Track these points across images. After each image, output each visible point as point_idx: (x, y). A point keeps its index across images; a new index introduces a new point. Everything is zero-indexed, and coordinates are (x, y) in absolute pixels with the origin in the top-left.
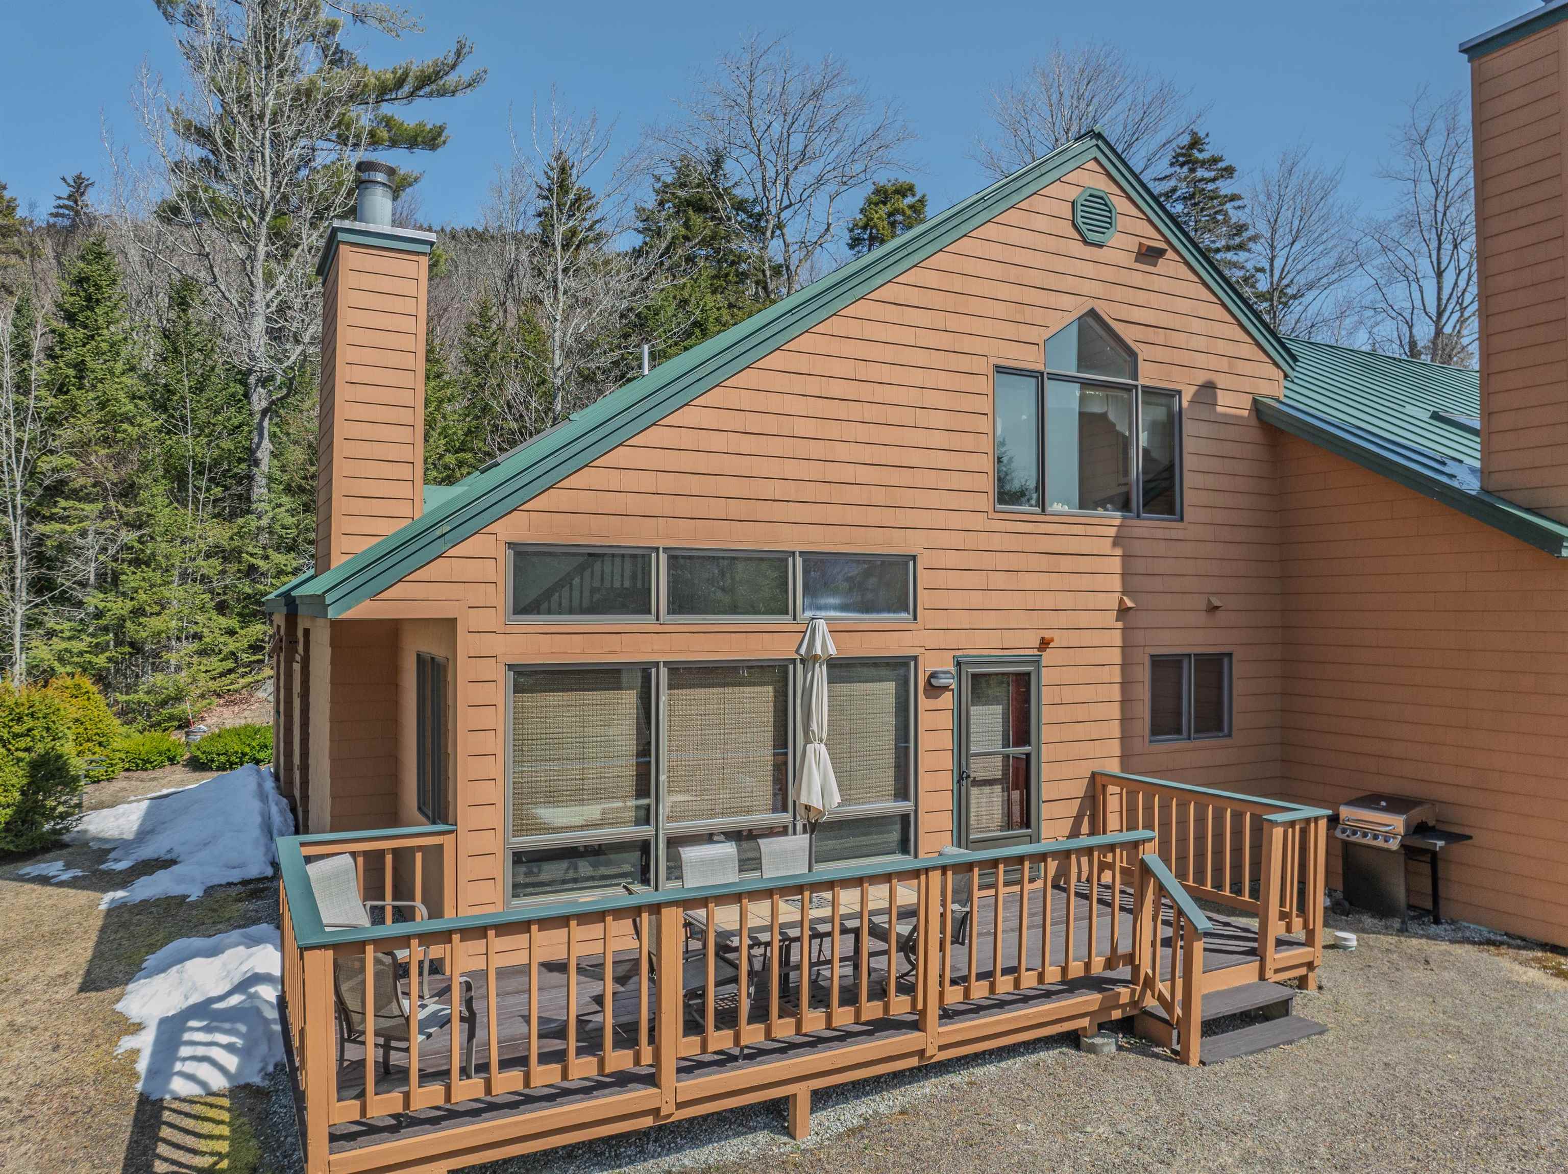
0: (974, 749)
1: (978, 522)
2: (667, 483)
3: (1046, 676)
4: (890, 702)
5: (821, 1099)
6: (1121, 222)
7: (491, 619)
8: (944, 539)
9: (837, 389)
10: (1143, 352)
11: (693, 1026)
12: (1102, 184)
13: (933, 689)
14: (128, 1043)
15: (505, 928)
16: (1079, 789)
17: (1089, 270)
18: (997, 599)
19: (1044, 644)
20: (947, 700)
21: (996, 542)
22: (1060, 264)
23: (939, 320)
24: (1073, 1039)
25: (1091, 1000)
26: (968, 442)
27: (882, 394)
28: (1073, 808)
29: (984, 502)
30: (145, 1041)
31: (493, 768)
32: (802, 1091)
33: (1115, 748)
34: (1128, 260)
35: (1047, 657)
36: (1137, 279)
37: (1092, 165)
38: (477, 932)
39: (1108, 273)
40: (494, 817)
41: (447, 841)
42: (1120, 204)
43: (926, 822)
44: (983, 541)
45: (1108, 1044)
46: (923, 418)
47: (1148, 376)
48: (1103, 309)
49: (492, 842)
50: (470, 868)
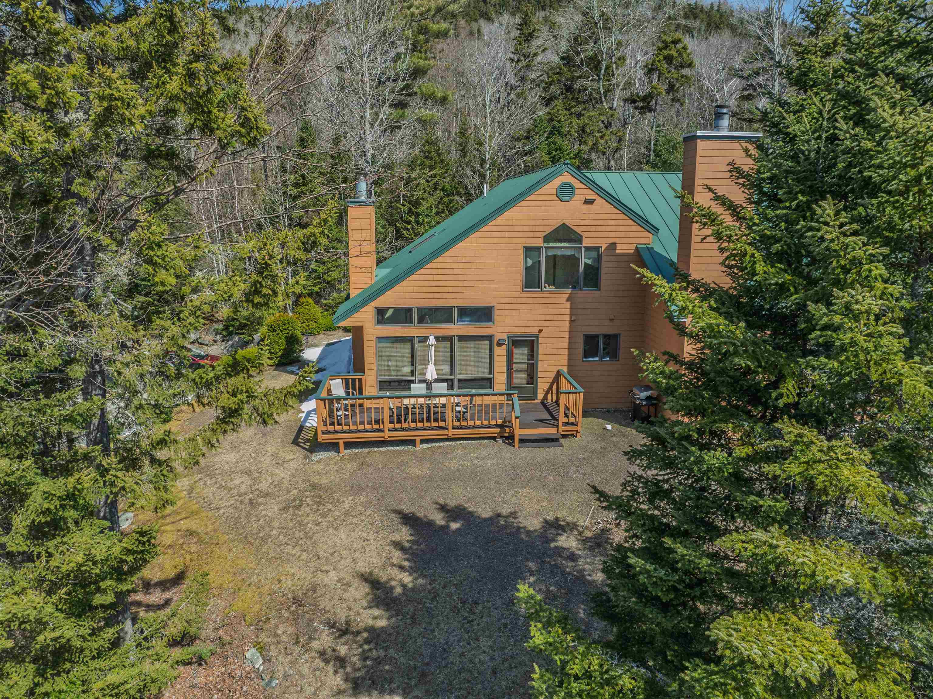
0: (515, 361)
1: (516, 295)
2: (416, 290)
3: (540, 340)
4: (487, 347)
5: (423, 441)
6: (577, 192)
7: (371, 326)
8: (503, 301)
9: (468, 259)
10: (585, 235)
11: (391, 422)
12: (570, 179)
13: (499, 345)
14: (301, 415)
15: (375, 398)
16: (553, 374)
17: (563, 210)
18: (523, 318)
19: (540, 331)
20: (505, 347)
21: (524, 300)
22: (551, 210)
23: (503, 235)
24: (494, 438)
25: (498, 430)
26: (513, 271)
27: (483, 259)
28: (551, 380)
29: (519, 289)
30: (303, 415)
31: (373, 361)
32: (418, 439)
33: (566, 363)
34: (581, 204)
35: (541, 335)
36: (584, 210)
37: (566, 174)
38: (370, 398)
39: (572, 210)
40: (374, 372)
41: (363, 377)
42: (577, 185)
43: (496, 381)
44: (519, 301)
45: (500, 441)
46: (497, 265)
47: (586, 243)
48: (568, 223)
49: (373, 378)
50: (368, 384)
